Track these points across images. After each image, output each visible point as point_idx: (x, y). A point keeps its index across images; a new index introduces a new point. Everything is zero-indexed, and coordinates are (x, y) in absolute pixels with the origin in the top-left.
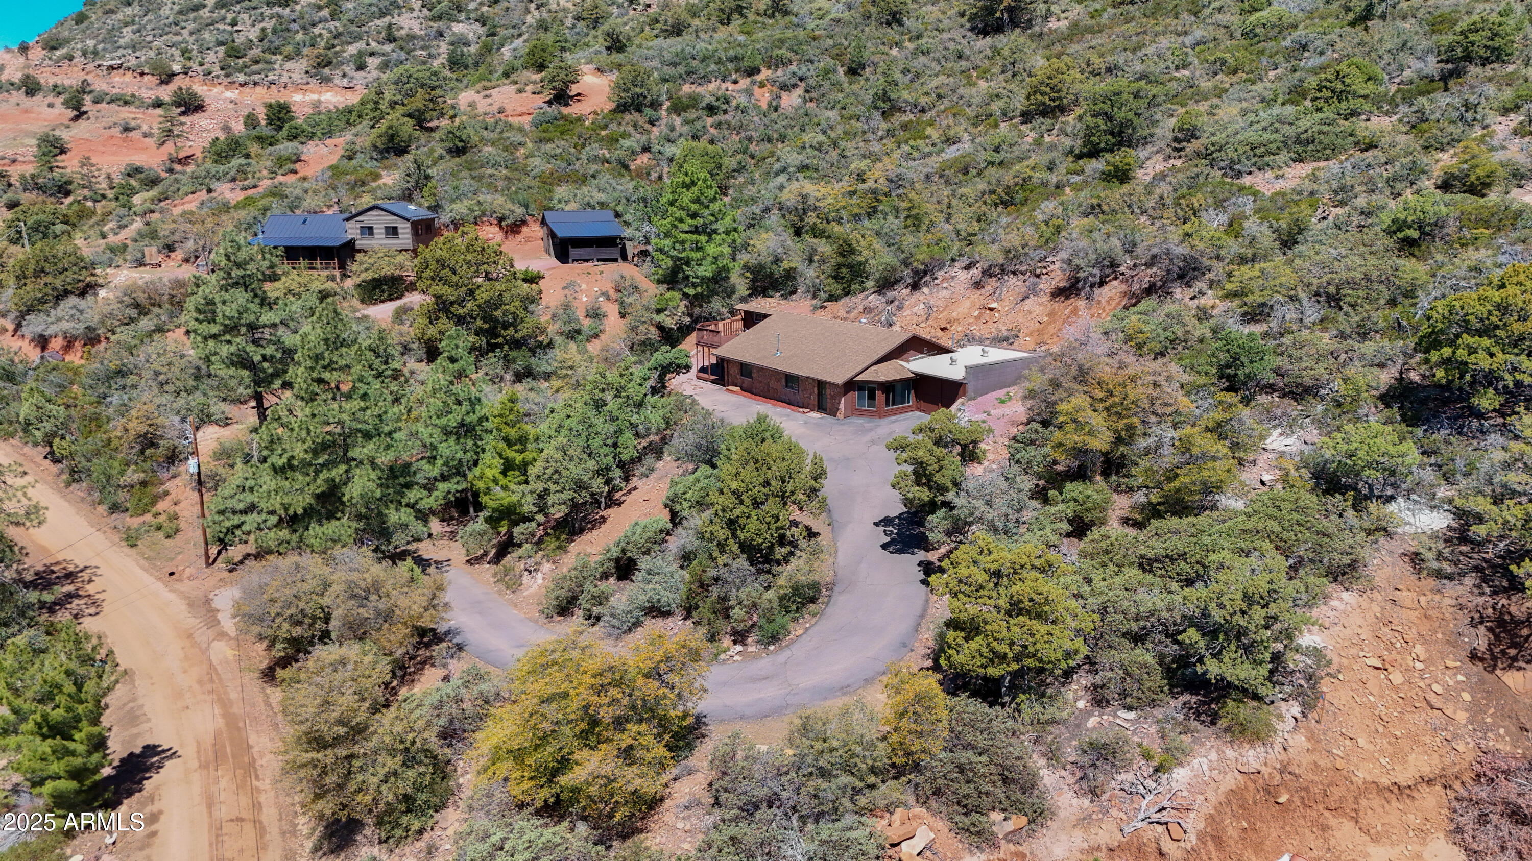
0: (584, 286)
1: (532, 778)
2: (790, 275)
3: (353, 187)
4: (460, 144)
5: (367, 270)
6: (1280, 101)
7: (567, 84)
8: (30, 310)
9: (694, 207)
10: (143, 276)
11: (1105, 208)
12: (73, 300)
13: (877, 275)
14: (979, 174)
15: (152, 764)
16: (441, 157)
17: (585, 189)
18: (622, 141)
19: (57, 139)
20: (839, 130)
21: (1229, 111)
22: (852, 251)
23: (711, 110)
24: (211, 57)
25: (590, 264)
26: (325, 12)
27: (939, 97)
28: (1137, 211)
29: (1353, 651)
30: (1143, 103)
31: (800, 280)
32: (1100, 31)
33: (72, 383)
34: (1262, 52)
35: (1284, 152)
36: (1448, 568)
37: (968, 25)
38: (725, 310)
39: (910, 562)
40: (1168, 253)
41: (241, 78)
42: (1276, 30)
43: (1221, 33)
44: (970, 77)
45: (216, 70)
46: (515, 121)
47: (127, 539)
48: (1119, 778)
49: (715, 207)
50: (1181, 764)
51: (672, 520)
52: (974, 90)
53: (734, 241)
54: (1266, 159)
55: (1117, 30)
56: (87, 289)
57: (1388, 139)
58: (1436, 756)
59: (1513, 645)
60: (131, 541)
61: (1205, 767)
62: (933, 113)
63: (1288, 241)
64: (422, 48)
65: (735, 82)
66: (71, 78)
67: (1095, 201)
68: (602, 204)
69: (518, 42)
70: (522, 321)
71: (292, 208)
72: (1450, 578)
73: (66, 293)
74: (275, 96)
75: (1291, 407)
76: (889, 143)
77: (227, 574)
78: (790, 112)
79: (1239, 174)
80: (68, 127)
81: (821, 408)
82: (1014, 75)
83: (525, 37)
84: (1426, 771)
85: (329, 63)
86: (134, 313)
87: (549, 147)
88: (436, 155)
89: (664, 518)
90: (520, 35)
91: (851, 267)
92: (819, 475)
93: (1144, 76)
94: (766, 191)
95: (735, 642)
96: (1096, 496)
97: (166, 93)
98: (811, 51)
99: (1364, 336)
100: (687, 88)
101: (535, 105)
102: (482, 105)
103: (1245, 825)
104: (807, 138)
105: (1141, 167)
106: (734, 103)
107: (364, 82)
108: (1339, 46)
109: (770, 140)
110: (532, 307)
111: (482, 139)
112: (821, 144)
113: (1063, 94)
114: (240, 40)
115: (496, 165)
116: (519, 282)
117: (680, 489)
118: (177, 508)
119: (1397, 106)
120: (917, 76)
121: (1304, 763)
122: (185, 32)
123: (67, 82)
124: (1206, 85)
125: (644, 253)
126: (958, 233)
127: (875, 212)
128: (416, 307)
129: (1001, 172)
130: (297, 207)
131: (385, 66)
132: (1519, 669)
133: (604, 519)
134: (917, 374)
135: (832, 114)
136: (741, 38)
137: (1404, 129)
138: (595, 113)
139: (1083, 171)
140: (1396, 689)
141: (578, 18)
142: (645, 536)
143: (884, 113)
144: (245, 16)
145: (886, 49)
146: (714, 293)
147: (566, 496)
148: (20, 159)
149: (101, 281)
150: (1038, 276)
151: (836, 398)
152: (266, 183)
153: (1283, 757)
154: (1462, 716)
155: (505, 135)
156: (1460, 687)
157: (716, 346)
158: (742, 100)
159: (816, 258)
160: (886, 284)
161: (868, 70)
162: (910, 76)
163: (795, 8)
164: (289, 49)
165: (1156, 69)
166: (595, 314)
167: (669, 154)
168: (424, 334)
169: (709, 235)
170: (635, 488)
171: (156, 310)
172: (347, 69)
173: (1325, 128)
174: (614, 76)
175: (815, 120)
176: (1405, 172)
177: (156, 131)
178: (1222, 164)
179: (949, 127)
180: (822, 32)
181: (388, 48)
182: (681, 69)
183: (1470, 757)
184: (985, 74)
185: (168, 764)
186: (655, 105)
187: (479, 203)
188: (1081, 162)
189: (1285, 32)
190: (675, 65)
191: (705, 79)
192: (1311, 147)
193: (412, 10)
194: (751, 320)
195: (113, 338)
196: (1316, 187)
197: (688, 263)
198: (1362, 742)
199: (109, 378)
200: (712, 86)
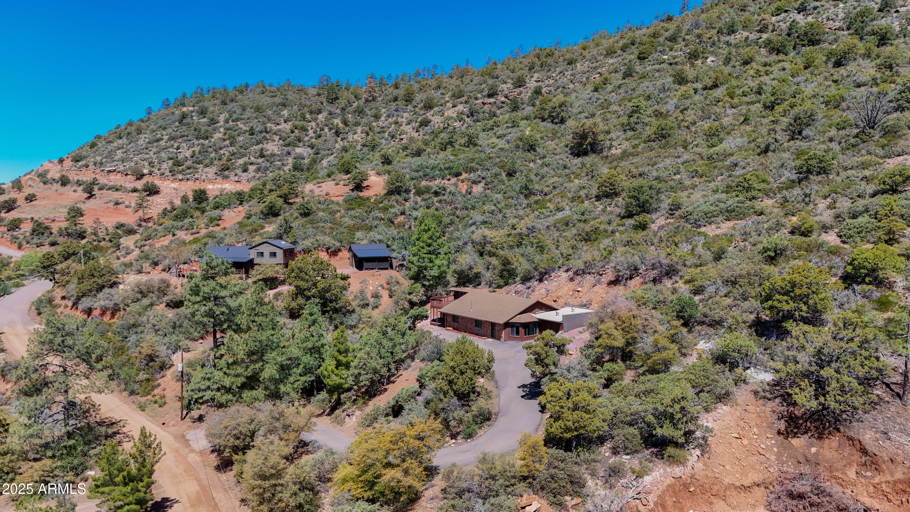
0: (371, 282)
1: (362, 488)
2: (477, 276)
3: (250, 232)
4: (307, 211)
5: (260, 274)
6: (720, 191)
7: (362, 181)
8: (84, 295)
9: (429, 241)
10: (143, 278)
11: (634, 242)
12: (106, 290)
13: (522, 275)
14: (574, 226)
15: (167, 506)
16: (297, 218)
17: (372, 234)
18: (390, 209)
19: (78, 209)
20: (503, 204)
21: (697, 196)
22: (509, 263)
23: (436, 194)
24: (164, 166)
25: (374, 271)
26: (227, 142)
27: (554, 188)
28: (649, 244)
29: (727, 431)
30: (654, 192)
31: (483, 279)
32: (637, 155)
33: (108, 332)
34: (716, 167)
35: (721, 216)
36: (769, 396)
37: (569, 152)
38: (444, 293)
39: (534, 404)
40: (659, 262)
41: (180, 176)
42: (723, 156)
43: (696, 157)
44: (570, 178)
45: (167, 173)
46: (335, 199)
47: (140, 407)
48: (621, 481)
49: (440, 241)
50: (648, 475)
51: (421, 387)
52: (572, 184)
53: (449, 258)
54: (712, 219)
55: (645, 155)
56: (113, 285)
57: (768, 211)
58: (761, 474)
59: (796, 427)
60: (142, 408)
61: (658, 476)
62: (551, 195)
63: (718, 257)
64: (279, 161)
65: (449, 180)
66: (87, 176)
67: (629, 239)
68: (380, 241)
69: (331, 158)
70: (340, 299)
71: (219, 243)
72: (769, 400)
73: (103, 287)
74: (198, 186)
75: (711, 331)
76: (528, 210)
77: (191, 424)
78: (477, 195)
79: (700, 226)
80: (84, 202)
81: (493, 336)
82: (592, 177)
83: (335, 155)
84: (756, 480)
85: (228, 169)
86: (139, 296)
87: (352, 213)
88: (294, 216)
89: (416, 386)
90: (332, 154)
91: (508, 271)
92: (491, 360)
93: (657, 178)
94: (465, 234)
95: (452, 439)
96: (617, 368)
97: (139, 185)
98: (488, 164)
99: (746, 299)
100: (424, 183)
101: (345, 191)
102: (317, 192)
103: (675, 499)
104: (486, 208)
105: (653, 223)
106: (448, 190)
107: (246, 178)
108: (752, 165)
109: (467, 209)
110: (344, 292)
111: (318, 208)
112: (493, 211)
113: (616, 187)
114: (181, 157)
115: (325, 221)
116: (339, 279)
117: (424, 372)
118: (165, 392)
119: (776, 194)
120: (543, 177)
121: (701, 475)
122: (151, 153)
123: (84, 179)
124: (688, 183)
125: (402, 265)
126: (562, 254)
127: (521, 244)
128: (285, 293)
129: (584, 225)
130: (221, 243)
131: (258, 170)
132: (798, 437)
133: (386, 390)
134: (540, 320)
135: (499, 196)
136: (452, 158)
137: (777, 206)
138: (376, 195)
139: (625, 225)
140: (745, 446)
141: (364, 146)
142: (408, 394)
143: (525, 196)
144: (184, 145)
145: (527, 163)
146: (438, 284)
147: (369, 376)
148: (57, 219)
149: (121, 281)
150: (601, 275)
151: (500, 331)
152: (204, 231)
153: (692, 471)
154: (773, 458)
155: (330, 206)
156: (773, 446)
157: (440, 308)
158: (453, 189)
159: (491, 267)
160: (526, 279)
161: (518, 174)
162: (539, 177)
163: (480, 143)
164: (207, 161)
165: (663, 174)
166: (376, 296)
167: (415, 216)
168: (289, 306)
169: (437, 255)
170: (401, 375)
171: (151, 295)
172: (237, 171)
173: (739, 205)
174: (386, 177)
175: (490, 199)
176: (774, 226)
177: (133, 205)
178: (691, 222)
179: (559, 203)
180: (494, 155)
181: (260, 160)
182: (421, 173)
183: (776, 475)
184: (577, 176)
185: (175, 505)
186: (407, 191)
187: (317, 240)
188: (623, 220)
189: (727, 157)
190: (417, 171)
191: (433, 178)
192: (733, 214)
193: (274, 141)
194: (457, 295)
195: (128, 309)
196: (733, 232)
197: (426, 269)
198: (728, 467)
199: (129, 328)
200: (437, 182)
